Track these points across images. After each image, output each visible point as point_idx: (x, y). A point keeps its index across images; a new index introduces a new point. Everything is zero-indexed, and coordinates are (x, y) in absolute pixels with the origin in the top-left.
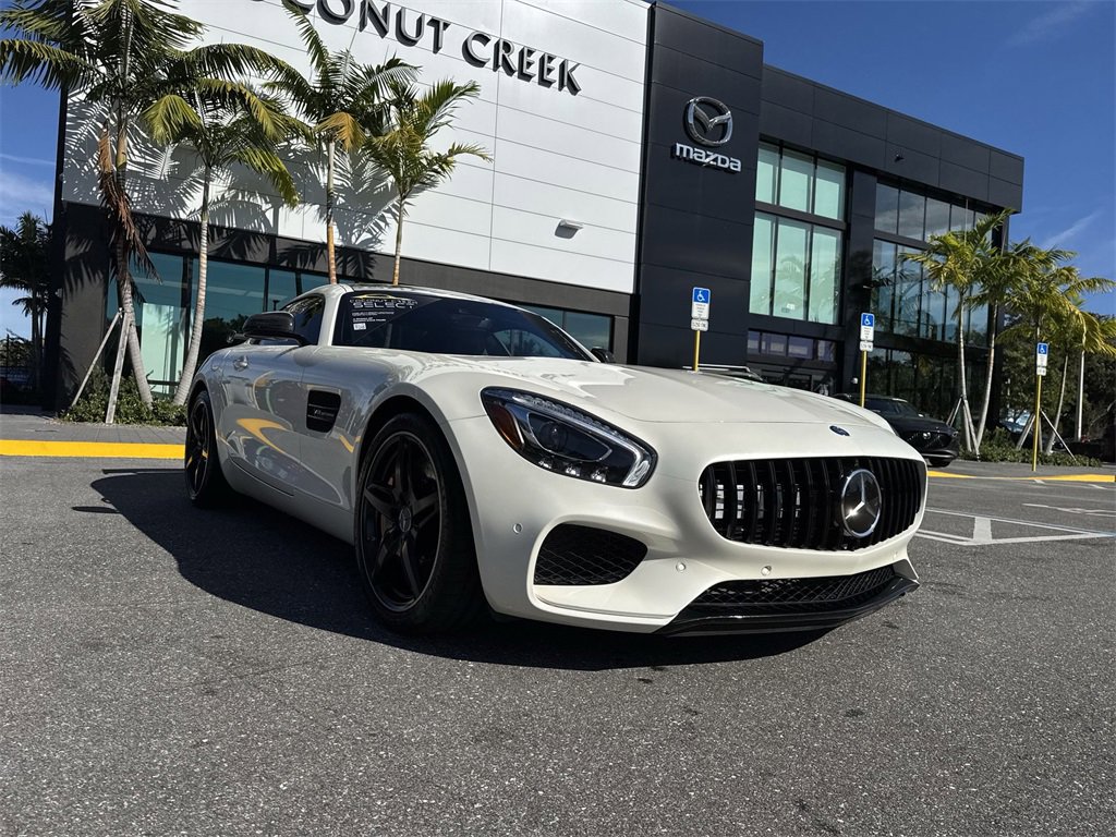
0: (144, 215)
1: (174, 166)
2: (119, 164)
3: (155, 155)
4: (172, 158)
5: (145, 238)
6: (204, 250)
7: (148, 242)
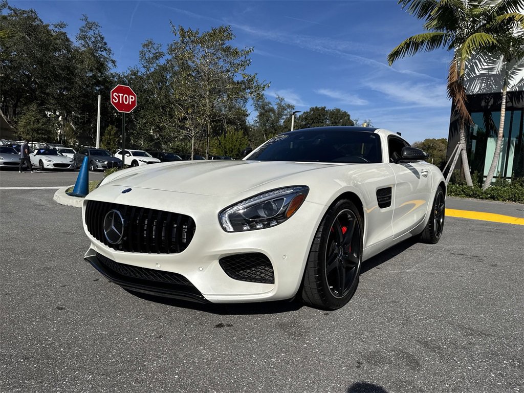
0: (487, 94)
1: (504, 65)
2: (461, 74)
3: (494, 62)
4: (503, 61)
5: (488, 105)
6: (504, 106)
7: (489, 107)
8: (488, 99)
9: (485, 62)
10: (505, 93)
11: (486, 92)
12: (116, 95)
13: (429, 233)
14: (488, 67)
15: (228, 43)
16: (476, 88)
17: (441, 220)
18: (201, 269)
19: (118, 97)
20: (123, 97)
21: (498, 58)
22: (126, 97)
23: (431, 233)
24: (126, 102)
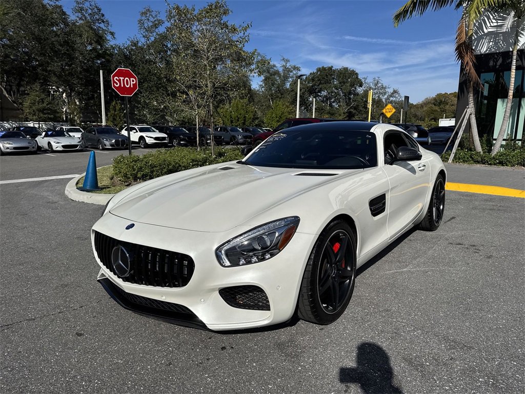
1: (514, 21)
2: (469, 35)
3: (504, 19)
4: (514, 17)
5: (496, 65)
6: (514, 67)
7: (497, 67)
8: (496, 59)
9: (494, 19)
10: (515, 52)
11: (495, 52)
12: (116, 79)
13: (428, 222)
14: (496, 24)
15: (225, 19)
16: (484, 48)
17: (441, 207)
18: (202, 300)
19: (119, 81)
20: (123, 80)
21: (509, 14)
22: (127, 80)
23: (430, 222)
24: (127, 85)
